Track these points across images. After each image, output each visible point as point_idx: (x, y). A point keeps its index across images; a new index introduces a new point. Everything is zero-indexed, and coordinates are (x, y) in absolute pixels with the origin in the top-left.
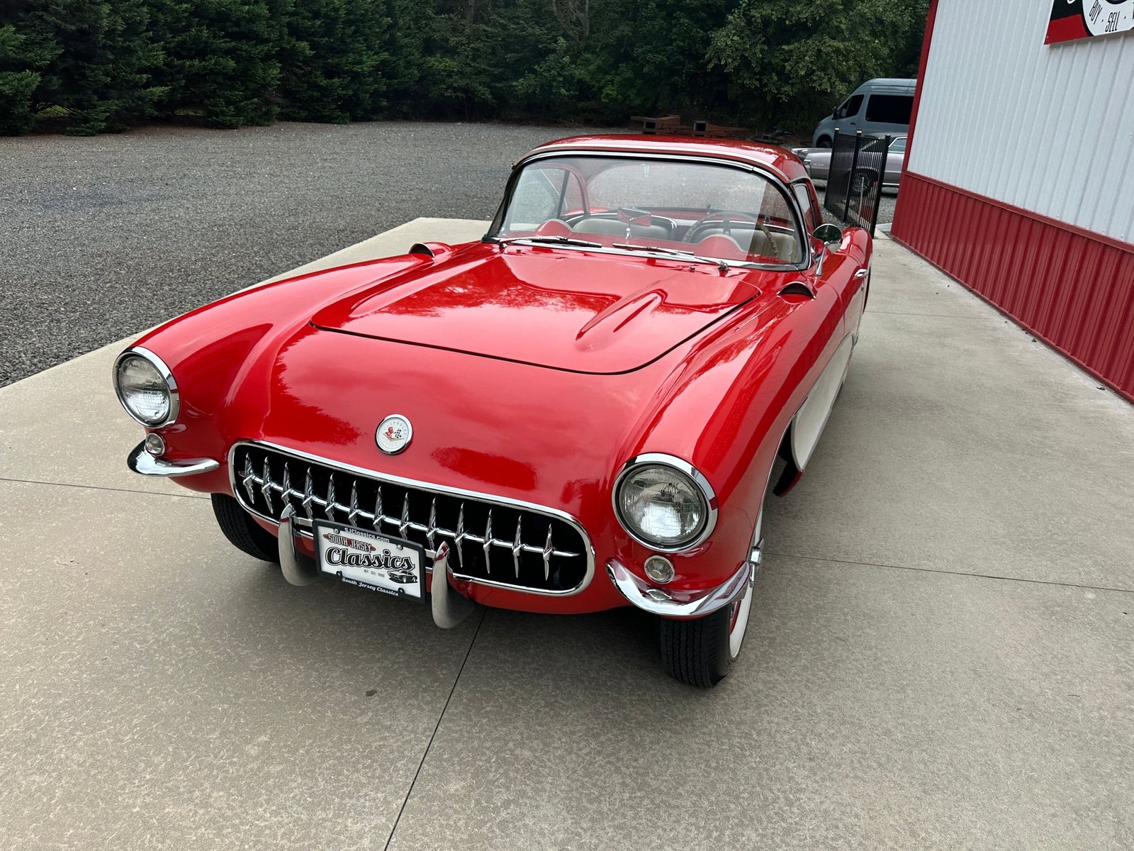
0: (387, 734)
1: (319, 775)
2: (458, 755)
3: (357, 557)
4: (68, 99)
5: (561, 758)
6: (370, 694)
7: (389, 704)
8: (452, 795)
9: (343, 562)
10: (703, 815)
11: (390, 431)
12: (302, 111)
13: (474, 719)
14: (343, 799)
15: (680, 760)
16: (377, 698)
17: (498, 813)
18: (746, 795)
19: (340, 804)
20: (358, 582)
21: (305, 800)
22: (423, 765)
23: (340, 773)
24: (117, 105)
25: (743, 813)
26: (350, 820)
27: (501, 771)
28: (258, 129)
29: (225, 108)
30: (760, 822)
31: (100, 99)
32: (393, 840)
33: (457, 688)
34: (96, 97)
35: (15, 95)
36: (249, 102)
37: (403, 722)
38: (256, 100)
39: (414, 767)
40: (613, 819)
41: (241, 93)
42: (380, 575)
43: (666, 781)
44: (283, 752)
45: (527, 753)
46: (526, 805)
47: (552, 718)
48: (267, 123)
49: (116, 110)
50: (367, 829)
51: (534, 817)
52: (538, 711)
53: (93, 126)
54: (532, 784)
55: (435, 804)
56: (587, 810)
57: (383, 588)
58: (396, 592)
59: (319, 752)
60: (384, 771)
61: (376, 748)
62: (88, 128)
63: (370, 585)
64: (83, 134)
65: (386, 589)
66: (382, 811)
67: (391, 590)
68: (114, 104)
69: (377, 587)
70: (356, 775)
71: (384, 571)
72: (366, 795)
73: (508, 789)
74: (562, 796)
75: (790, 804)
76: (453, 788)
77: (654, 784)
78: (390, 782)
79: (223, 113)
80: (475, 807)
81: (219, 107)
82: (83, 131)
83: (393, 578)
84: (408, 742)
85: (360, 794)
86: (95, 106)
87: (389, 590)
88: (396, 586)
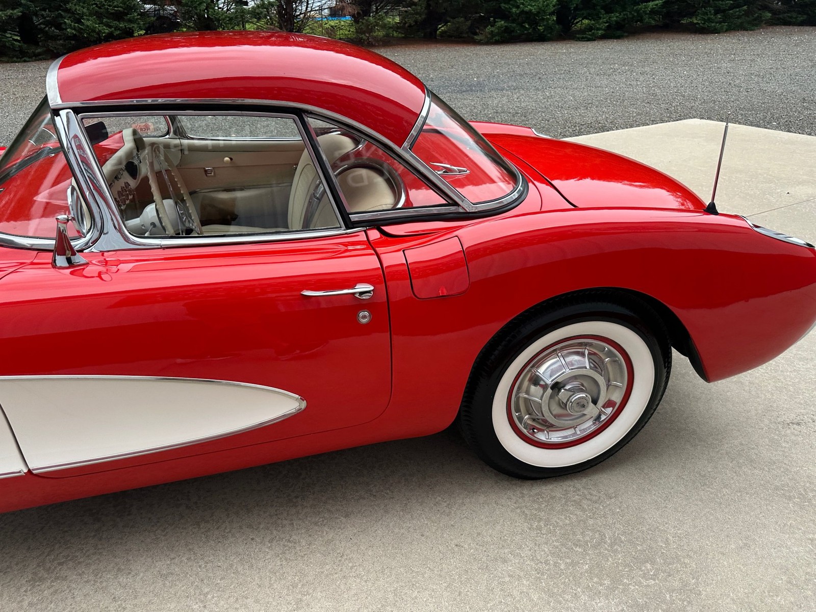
4: (583, 14)
12: (799, 16)
24: (617, 17)
28: (746, 33)
29: (712, 16)
31: (607, 13)
34: (603, 12)
35: (539, 13)
36: (738, 10)
38: (745, 7)
41: (731, 2)
48: (752, 28)
49: (616, 21)
53: (593, 33)
62: (590, 35)
64: (586, 40)
68: (615, 17)
79: (710, 20)
81: (707, 15)
82: (586, 37)
86: (600, 18)
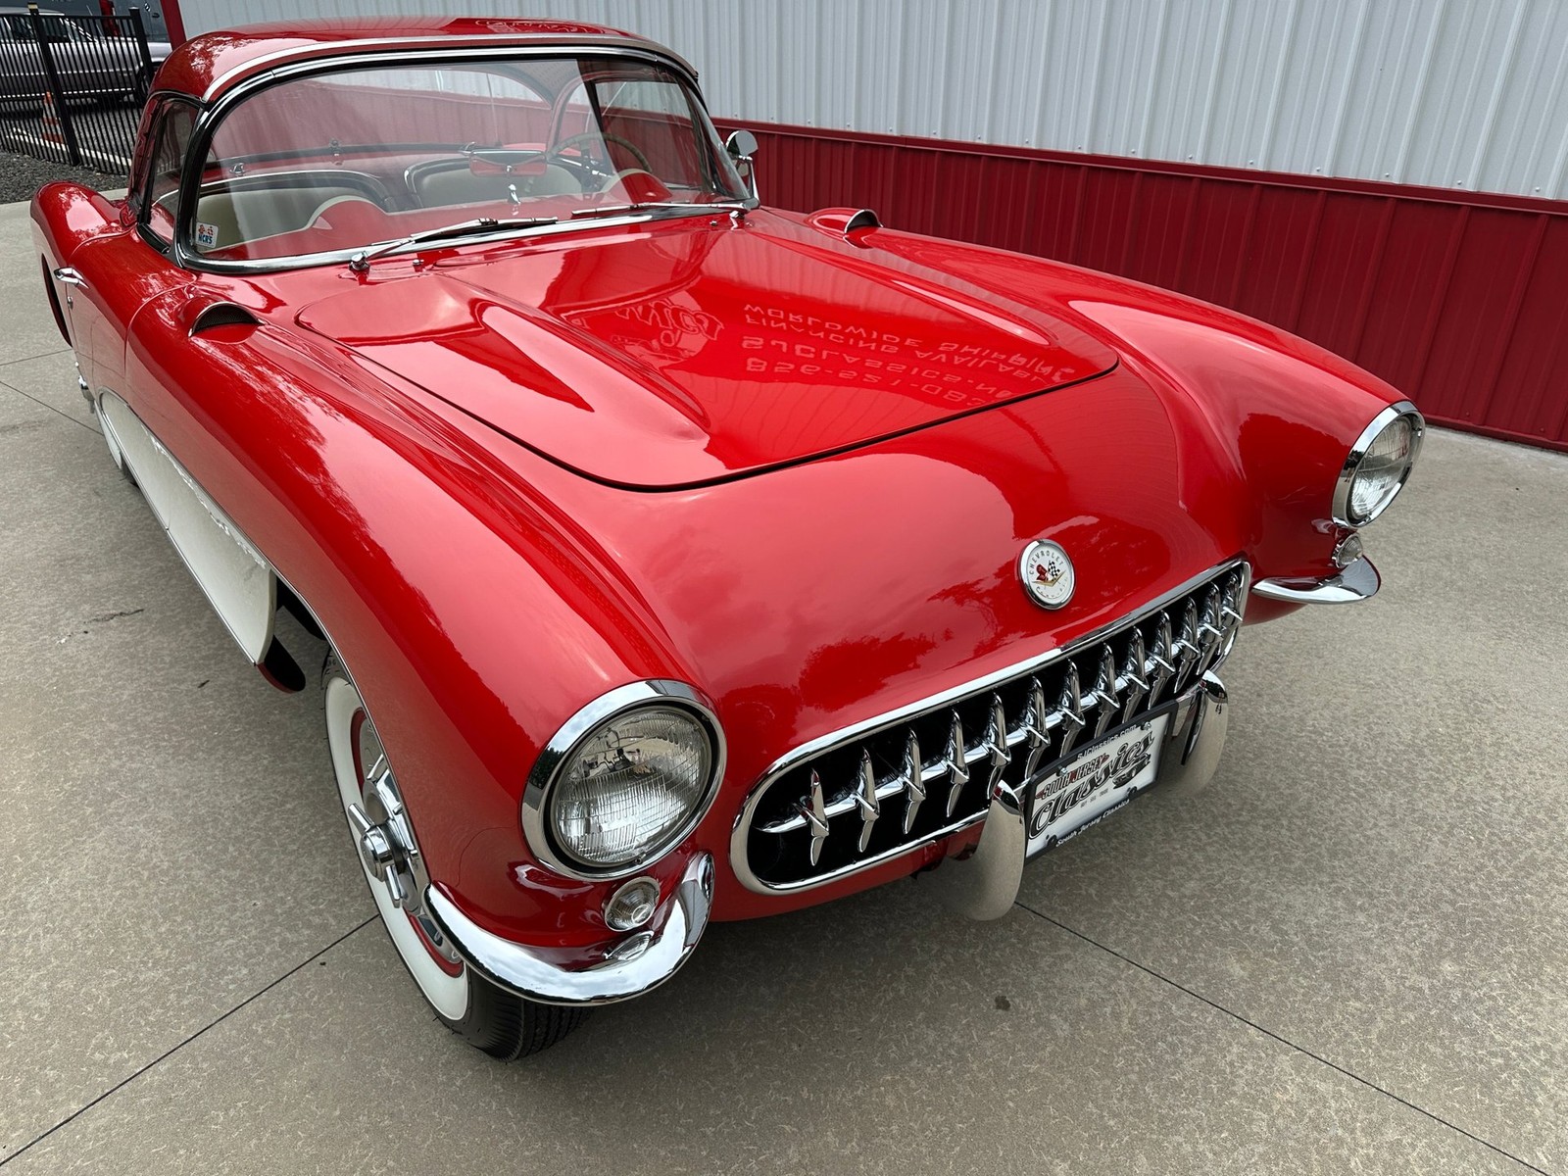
0: (1108, 1010)
1: (1174, 1111)
2: (1177, 949)
3: (1076, 792)
5: (1209, 859)
6: (1003, 1004)
7: (1037, 989)
8: (1251, 976)
9: (1052, 819)
10: (1325, 792)
11: (1041, 571)
13: (1110, 911)
14: (1234, 1094)
15: (1238, 774)
16: (1017, 1000)
17: (1294, 944)
18: (1302, 755)
19: (1244, 1097)
20: (1078, 829)
21: (1225, 1140)
22: (1186, 987)
23: (1179, 1086)
25: (1327, 766)
26: (1278, 1095)
27: (1219, 917)
30: (1339, 760)
32: (1324, 1057)
33: (1035, 907)
37: (1088, 985)
39: (1187, 999)
40: (1319, 854)
42: (1102, 793)
43: (1268, 796)
44: (1104, 1147)
45: (1192, 884)
46: (1284, 915)
47: (1133, 842)
50: (1298, 1080)
51: (1305, 915)
52: (1116, 849)
54: (1249, 898)
55: (1264, 997)
56: (1301, 868)
57: (1111, 808)
58: (1125, 800)
59: (1120, 1100)
60: (1186, 1031)
61: (1135, 1030)
63: (1093, 819)
65: (1113, 807)
66: (1267, 1055)
67: (1120, 803)
69: (1102, 814)
70: (1186, 1065)
71: (1110, 783)
72: (1231, 1064)
73: (1250, 921)
74: (1274, 879)
75: (1322, 735)
76: (1237, 970)
77: (1269, 805)
78: (1212, 1033)
80: (1277, 960)
83: (1119, 784)
84: (1133, 991)
85: (1228, 1070)
87: (1117, 805)
88: (1123, 791)
